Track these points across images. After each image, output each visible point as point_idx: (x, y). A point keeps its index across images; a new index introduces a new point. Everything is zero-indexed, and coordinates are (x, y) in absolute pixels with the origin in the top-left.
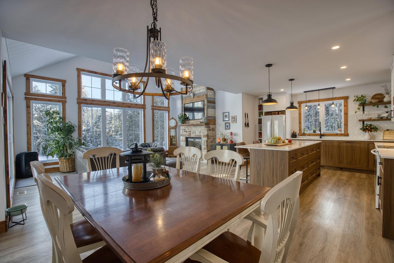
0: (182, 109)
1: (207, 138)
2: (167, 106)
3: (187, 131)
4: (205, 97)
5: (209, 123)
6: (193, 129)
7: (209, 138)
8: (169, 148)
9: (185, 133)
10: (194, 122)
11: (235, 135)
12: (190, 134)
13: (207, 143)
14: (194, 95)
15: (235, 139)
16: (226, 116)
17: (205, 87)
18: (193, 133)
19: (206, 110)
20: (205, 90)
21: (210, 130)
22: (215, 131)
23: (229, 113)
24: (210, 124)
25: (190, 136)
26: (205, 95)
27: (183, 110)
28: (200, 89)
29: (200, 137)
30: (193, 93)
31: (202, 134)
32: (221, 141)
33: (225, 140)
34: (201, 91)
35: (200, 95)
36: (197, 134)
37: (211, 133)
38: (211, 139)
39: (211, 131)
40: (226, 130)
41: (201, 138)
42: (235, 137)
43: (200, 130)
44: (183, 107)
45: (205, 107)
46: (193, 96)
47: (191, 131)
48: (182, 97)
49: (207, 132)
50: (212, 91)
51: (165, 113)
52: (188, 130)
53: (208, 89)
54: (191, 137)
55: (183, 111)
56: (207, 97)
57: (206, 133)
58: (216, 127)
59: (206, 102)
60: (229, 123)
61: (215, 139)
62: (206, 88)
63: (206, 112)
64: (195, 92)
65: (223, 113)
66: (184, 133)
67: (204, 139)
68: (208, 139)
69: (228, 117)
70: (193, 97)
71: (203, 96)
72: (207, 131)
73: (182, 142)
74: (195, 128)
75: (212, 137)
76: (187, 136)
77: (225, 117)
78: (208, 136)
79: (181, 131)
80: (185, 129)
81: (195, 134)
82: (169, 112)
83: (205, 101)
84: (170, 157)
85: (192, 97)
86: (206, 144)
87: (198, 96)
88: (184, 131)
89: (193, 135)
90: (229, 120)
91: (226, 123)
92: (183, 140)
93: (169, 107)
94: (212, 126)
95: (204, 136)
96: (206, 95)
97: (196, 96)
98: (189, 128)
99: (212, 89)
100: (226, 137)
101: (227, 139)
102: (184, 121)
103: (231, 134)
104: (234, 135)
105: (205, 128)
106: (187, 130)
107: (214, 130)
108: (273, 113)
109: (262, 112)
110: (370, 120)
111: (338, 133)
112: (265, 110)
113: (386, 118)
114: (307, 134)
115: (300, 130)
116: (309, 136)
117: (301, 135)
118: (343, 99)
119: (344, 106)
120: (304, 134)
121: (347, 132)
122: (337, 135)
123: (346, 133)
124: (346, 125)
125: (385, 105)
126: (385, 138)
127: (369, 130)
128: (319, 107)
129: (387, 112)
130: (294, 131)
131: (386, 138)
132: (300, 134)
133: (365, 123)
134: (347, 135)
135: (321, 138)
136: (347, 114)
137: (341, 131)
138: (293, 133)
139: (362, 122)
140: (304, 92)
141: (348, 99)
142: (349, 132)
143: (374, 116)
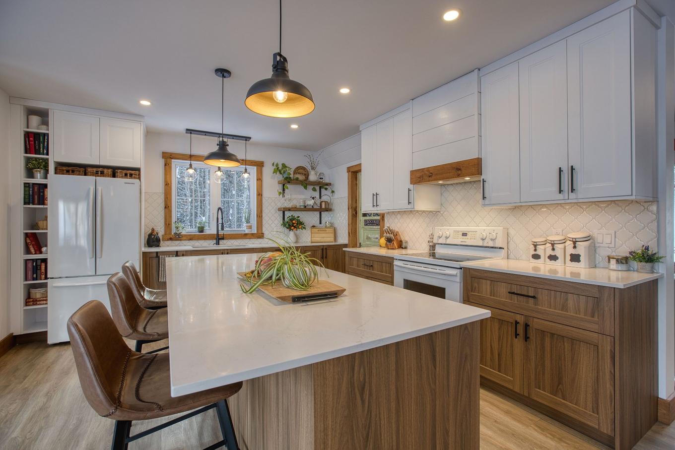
108: (95, 170)
110: (295, 209)
111: (246, 232)
113: (311, 207)
114: (185, 235)
115: (168, 225)
116: (190, 239)
117: (171, 239)
118: (255, 166)
119: (257, 180)
120: (178, 237)
121: (262, 230)
122: (245, 236)
123: (260, 232)
124: (260, 216)
125: (312, 187)
126: (315, 239)
127: (295, 227)
129: (313, 198)
130: (153, 230)
131: (314, 239)
132: (168, 237)
133: (288, 214)
134: (260, 235)
135: (218, 243)
136: (262, 196)
137: (250, 227)
138: (150, 235)
139: (282, 212)
140: (187, 130)
141: (263, 166)
142: (264, 230)
143: (299, 204)
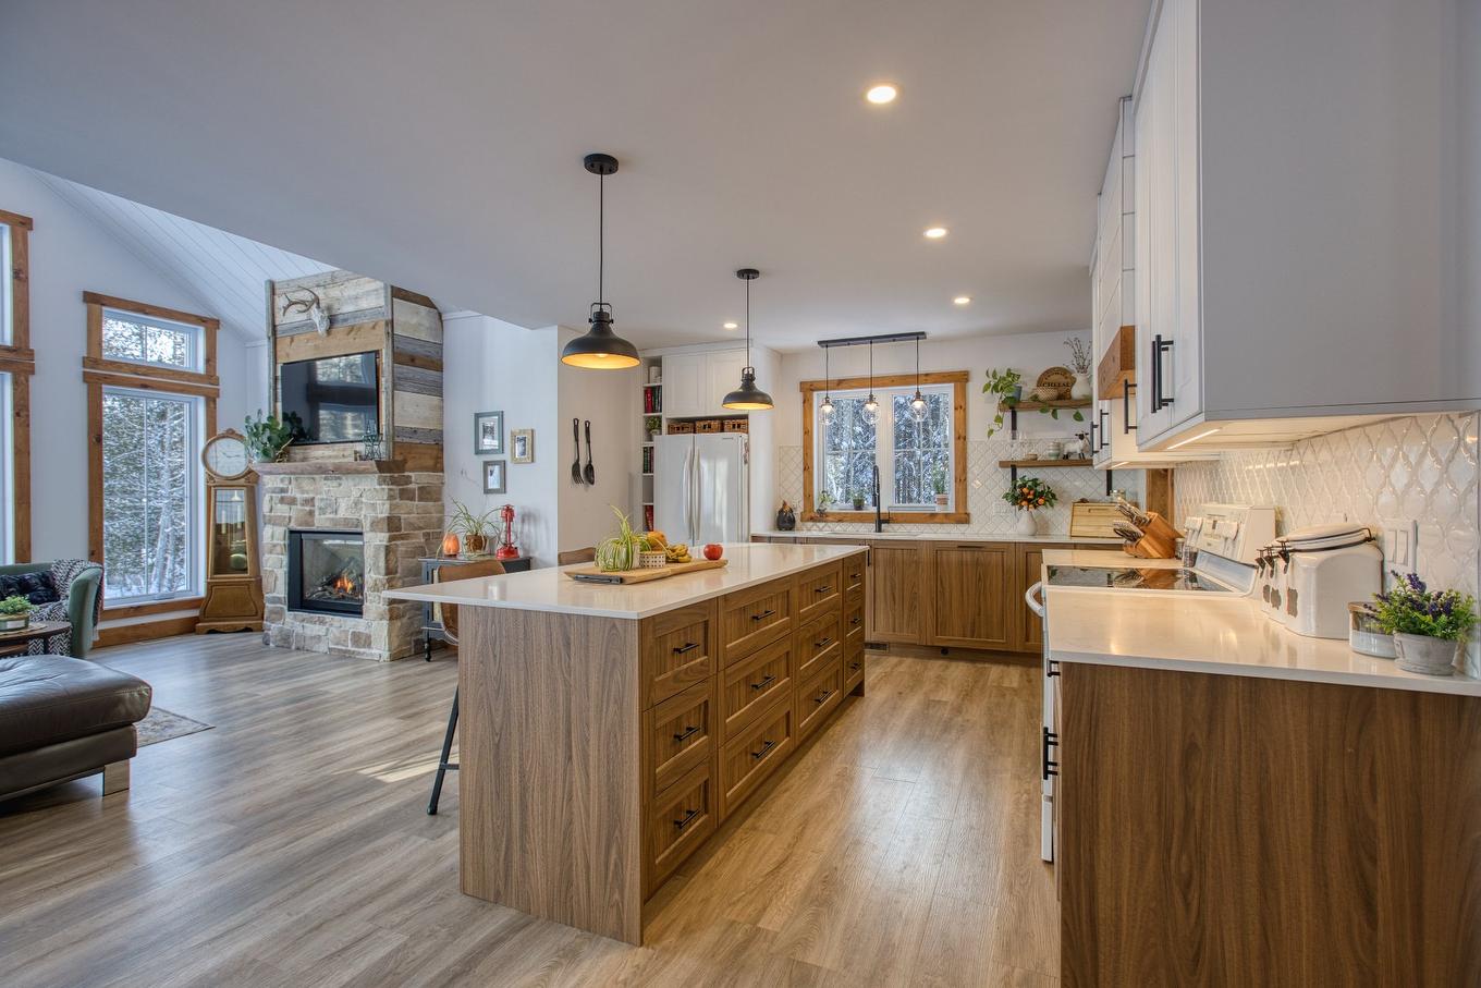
0: (275, 389)
1: (387, 535)
2: (201, 368)
3: (293, 501)
4: (381, 330)
5: (405, 461)
6: (326, 489)
7: (403, 532)
8: (210, 587)
9: (286, 507)
10: (330, 457)
11: (528, 517)
12: (311, 513)
13: (387, 561)
14: (332, 320)
15: (528, 536)
16: (488, 431)
17: (380, 284)
18: (323, 511)
19: (387, 400)
20: (382, 302)
21: (406, 495)
22: (438, 499)
23: (501, 415)
24: (409, 464)
25: (307, 524)
26: (383, 323)
27: (279, 391)
28: (359, 291)
29: (359, 530)
30: (329, 308)
31: (366, 516)
32: (463, 549)
33: (478, 542)
34: (364, 304)
35: (358, 322)
36: (342, 514)
37: (411, 511)
38: (416, 537)
39: (412, 499)
40: (491, 496)
41: (361, 534)
42: (526, 527)
43: (355, 493)
44: (276, 379)
45: (383, 380)
46: (326, 324)
47: (313, 499)
48: (274, 326)
49: (387, 506)
50: (423, 309)
51: (186, 406)
52: (298, 496)
53: (398, 293)
54: (314, 529)
55: (276, 400)
56: (391, 335)
57: (383, 511)
58: (446, 480)
59: (386, 360)
60: (503, 464)
61: (439, 536)
62: (385, 288)
63: (387, 406)
64: (336, 306)
65: (478, 416)
66: (282, 510)
67: (375, 541)
68: (391, 539)
69: (496, 435)
70: (328, 331)
71: (374, 327)
72: (391, 497)
73: (271, 553)
74: (335, 483)
75: (420, 528)
76: (294, 526)
77: (485, 431)
78: (393, 524)
79: (267, 498)
80: (283, 490)
81: (332, 516)
82: (215, 401)
83: (384, 351)
84: (212, 632)
85: (321, 330)
86: (382, 564)
87: (352, 329)
88: (282, 500)
89: (321, 522)
90: (502, 449)
91: (486, 464)
92: (275, 546)
93: (211, 376)
94: (417, 479)
95: (375, 525)
96: (387, 324)
97: (339, 328)
98: (306, 484)
99: (426, 302)
100: (487, 530)
101: (492, 539)
102: (278, 447)
103: (509, 513)
104: (523, 521)
105: (380, 485)
106: (293, 492)
107: (430, 494)
108: (702, 424)
109: (659, 418)
110: (1033, 462)
111: (937, 511)
112: (671, 409)
113: (1077, 458)
114: (833, 514)
115: (808, 496)
116: (840, 521)
117: (812, 519)
118: (950, 382)
119: (956, 409)
120: (822, 516)
121: (966, 507)
122: (932, 518)
123: (961, 511)
124: (962, 480)
125: (1074, 411)
126: (1077, 530)
127: (1029, 501)
128: (870, 407)
129: (1081, 437)
130: (785, 504)
131: (1078, 528)
132: (808, 515)
133: (1020, 472)
134: (963, 518)
135: (879, 530)
136: (965, 439)
137: (944, 502)
138: (781, 511)
139: (1010, 469)
140: (820, 343)
141: (967, 380)
142: (971, 509)
143: (1045, 451)
